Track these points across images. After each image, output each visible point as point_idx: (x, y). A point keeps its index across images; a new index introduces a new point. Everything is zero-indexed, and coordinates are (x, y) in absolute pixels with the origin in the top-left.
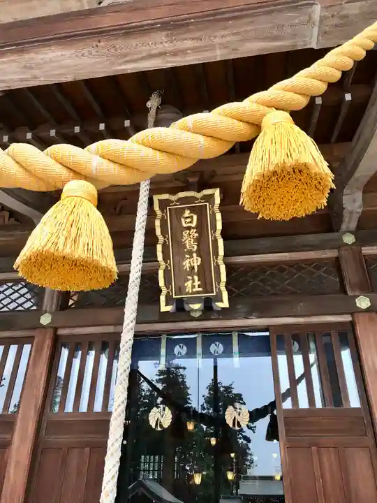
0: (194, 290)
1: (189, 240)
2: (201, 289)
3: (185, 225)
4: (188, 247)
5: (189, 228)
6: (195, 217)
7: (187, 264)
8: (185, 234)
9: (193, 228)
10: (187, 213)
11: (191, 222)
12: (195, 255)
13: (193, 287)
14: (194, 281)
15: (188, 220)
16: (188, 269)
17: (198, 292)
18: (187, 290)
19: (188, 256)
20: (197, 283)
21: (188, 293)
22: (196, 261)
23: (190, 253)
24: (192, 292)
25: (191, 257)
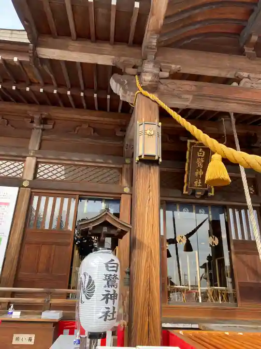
1: (200, 163)
2: (201, 186)
3: (199, 156)
4: (198, 166)
5: (200, 157)
6: (204, 152)
7: (197, 174)
8: (198, 160)
9: (202, 158)
10: (201, 150)
11: (202, 155)
13: (198, 184)
14: (198, 182)
15: (201, 153)
16: (197, 176)
18: (195, 185)
20: (200, 182)
22: (201, 173)
23: (199, 169)
25: (199, 170)
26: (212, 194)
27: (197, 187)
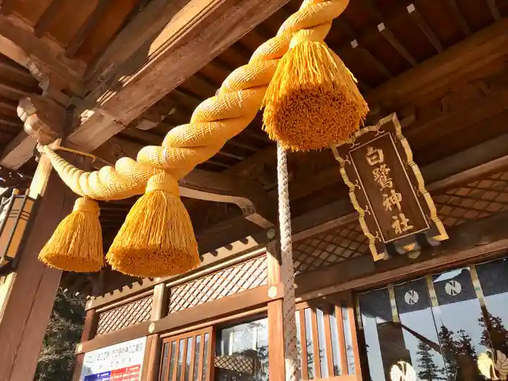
0: (405, 229)
1: (382, 177)
2: (411, 227)
3: (372, 164)
4: (383, 185)
5: (378, 165)
6: (381, 152)
7: (387, 204)
8: (375, 173)
9: (382, 164)
10: (371, 151)
11: (378, 158)
12: (393, 191)
13: (402, 227)
14: (401, 221)
15: (374, 157)
16: (390, 209)
17: (409, 231)
18: (397, 232)
19: (387, 195)
20: (405, 221)
21: (399, 235)
22: (397, 198)
23: (388, 191)
24: (403, 232)
25: (390, 195)
26: (444, 236)
27: (404, 233)
